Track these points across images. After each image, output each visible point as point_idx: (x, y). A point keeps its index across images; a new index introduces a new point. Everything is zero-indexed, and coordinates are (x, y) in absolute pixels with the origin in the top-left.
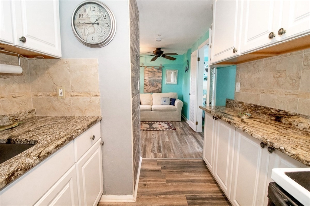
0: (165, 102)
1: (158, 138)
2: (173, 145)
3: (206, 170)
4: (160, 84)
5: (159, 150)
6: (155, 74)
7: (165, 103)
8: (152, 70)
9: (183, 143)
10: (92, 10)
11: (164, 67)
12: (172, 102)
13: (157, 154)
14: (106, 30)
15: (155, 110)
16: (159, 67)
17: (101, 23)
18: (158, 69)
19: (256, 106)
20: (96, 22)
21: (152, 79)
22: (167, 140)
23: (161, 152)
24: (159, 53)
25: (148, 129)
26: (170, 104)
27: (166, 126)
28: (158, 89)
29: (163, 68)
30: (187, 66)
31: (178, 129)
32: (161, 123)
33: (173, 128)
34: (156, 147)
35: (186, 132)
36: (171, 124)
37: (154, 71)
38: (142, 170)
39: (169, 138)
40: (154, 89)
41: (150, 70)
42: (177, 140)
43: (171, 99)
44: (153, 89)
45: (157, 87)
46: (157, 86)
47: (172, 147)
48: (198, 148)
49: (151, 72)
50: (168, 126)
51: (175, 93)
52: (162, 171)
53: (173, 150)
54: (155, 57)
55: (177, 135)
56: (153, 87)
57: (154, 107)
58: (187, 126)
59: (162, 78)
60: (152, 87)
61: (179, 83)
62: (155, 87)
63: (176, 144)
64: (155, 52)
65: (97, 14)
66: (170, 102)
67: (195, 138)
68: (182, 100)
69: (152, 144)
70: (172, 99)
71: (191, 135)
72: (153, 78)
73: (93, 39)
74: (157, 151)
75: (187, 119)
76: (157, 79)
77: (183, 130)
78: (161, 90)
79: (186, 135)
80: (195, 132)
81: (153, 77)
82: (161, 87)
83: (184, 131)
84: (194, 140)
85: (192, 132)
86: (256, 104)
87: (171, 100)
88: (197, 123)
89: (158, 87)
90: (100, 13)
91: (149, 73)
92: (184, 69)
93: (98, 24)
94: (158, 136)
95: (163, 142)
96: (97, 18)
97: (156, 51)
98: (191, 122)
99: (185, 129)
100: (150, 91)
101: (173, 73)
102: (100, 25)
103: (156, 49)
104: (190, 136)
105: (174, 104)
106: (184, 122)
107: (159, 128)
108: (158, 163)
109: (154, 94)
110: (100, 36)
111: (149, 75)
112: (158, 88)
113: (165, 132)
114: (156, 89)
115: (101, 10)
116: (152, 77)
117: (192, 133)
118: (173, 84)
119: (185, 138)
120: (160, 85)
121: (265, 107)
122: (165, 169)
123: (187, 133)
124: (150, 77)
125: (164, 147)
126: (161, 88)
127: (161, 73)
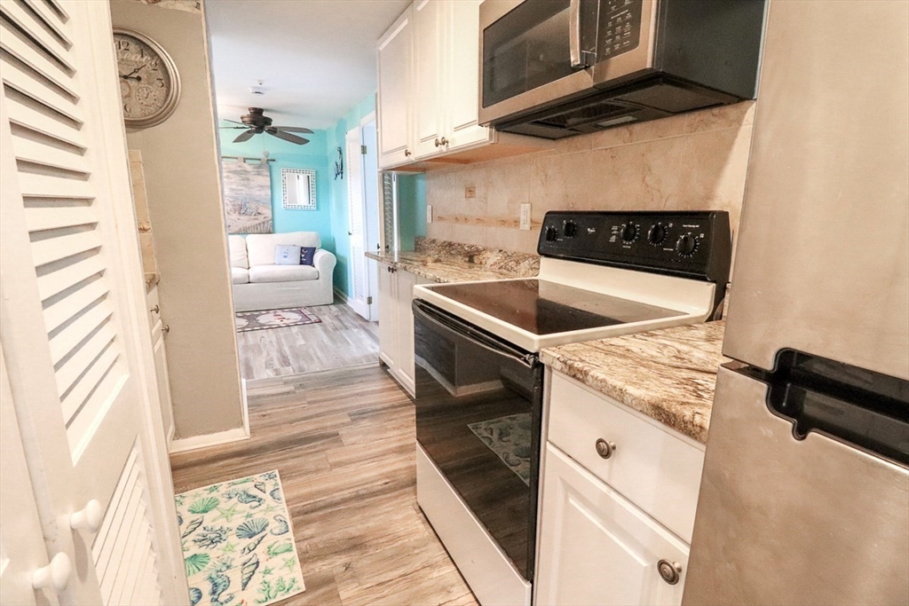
0: (285, 257)
1: (279, 343)
2: (317, 350)
3: (387, 376)
4: (268, 208)
5: (285, 362)
6: (248, 179)
7: (286, 259)
8: (239, 169)
9: (339, 344)
10: (122, 48)
11: (274, 160)
12: (307, 256)
13: (282, 369)
14: (158, 92)
15: (260, 281)
16: (260, 160)
17: (146, 77)
18: (260, 167)
19: (450, 245)
20: (135, 75)
21: (242, 194)
22: (302, 342)
23: (289, 365)
24: (258, 121)
25: (247, 327)
26: (302, 263)
27: (295, 317)
28: (264, 223)
29: (271, 163)
30: (339, 164)
31: (326, 319)
32: (279, 312)
33: (314, 318)
34: (275, 358)
35: (346, 324)
36: (306, 312)
37: (246, 172)
38: (249, 398)
39: (305, 338)
40: (248, 224)
41: (234, 167)
42: (326, 341)
43: (302, 248)
44: (245, 221)
45: (259, 216)
46: (259, 214)
47: (315, 353)
48: (373, 348)
49: (235, 172)
50: (300, 317)
51: (313, 233)
52: (297, 392)
53: (318, 358)
54: (248, 132)
55: (326, 331)
56: (247, 217)
57: (255, 272)
58: (349, 312)
59: (272, 192)
60: (242, 217)
61: (321, 206)
62: (253, 217)
63: (323, 348)
64: (245, 119)
65: (136, 57)
66: (301, 257)
67: (367, 331)
68: (333, 251)
69: (265, 354)
70: (306, 249)
71: (357, 327)
72: (245, 191)
73: (128, 109)
74: (280, 363)
75: (349, 298)
76: (258, 193)
77: (340, 320)
78: (273, 225)
79: (347, 328)
80: (367, 321)
81: (243, 188)
82: (271, 215)
83: (341, 322)
84: (363, 335)
85: (361, 322)
86: (450, 240)
87: (301, 252)
88: (370, 301)
89: (263, 217)
90: (142, 56)
91: (231, 175)
92: (332, 169)
93: (139, 79)
94: (277, 339)
95: (291, 347)
96: (136, 67)
97: (248, 116)
98: (358, 300)
99: (342, 318)
100: (237, 229)
101: (303, 177)
102: (142, 81)
103: (249, 109)
104: (356, 330)
105: (311, 263)
106: (341, 305)
107: (278, 322)
108: (286, 383)
109: (250, 238)
110: (145, 103)
111: (232, 183)
112: (261, 219)
113: (295, 330)
114: (257, 222)
115: (144, 52)
116: (240, 188)
117: (360, 325)
118: (304, 209)
119: (344, 335)
120: (268, 213)
121: (459, 245)
122: (303, 388)
123: (348, 325)
124: (234, 187)
125: (296, 356)
126: (273, 219)
127: (269, 179)
